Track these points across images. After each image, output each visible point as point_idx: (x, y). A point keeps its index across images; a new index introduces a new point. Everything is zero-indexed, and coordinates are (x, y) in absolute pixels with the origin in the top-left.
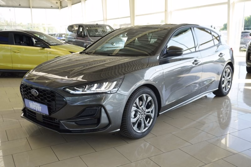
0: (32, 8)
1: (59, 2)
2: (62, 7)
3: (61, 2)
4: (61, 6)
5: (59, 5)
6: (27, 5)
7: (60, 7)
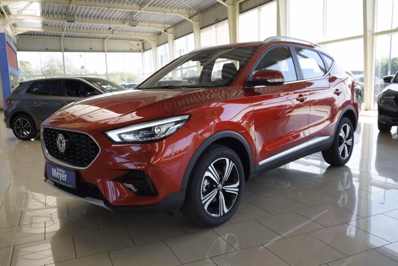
0: (107, 52)
1: (140, 43)
2: (144, 50)
3: (143, 43)
4: (143, 48)
5: (140, 47)
6: (101, 49)
7: (142, 50)
